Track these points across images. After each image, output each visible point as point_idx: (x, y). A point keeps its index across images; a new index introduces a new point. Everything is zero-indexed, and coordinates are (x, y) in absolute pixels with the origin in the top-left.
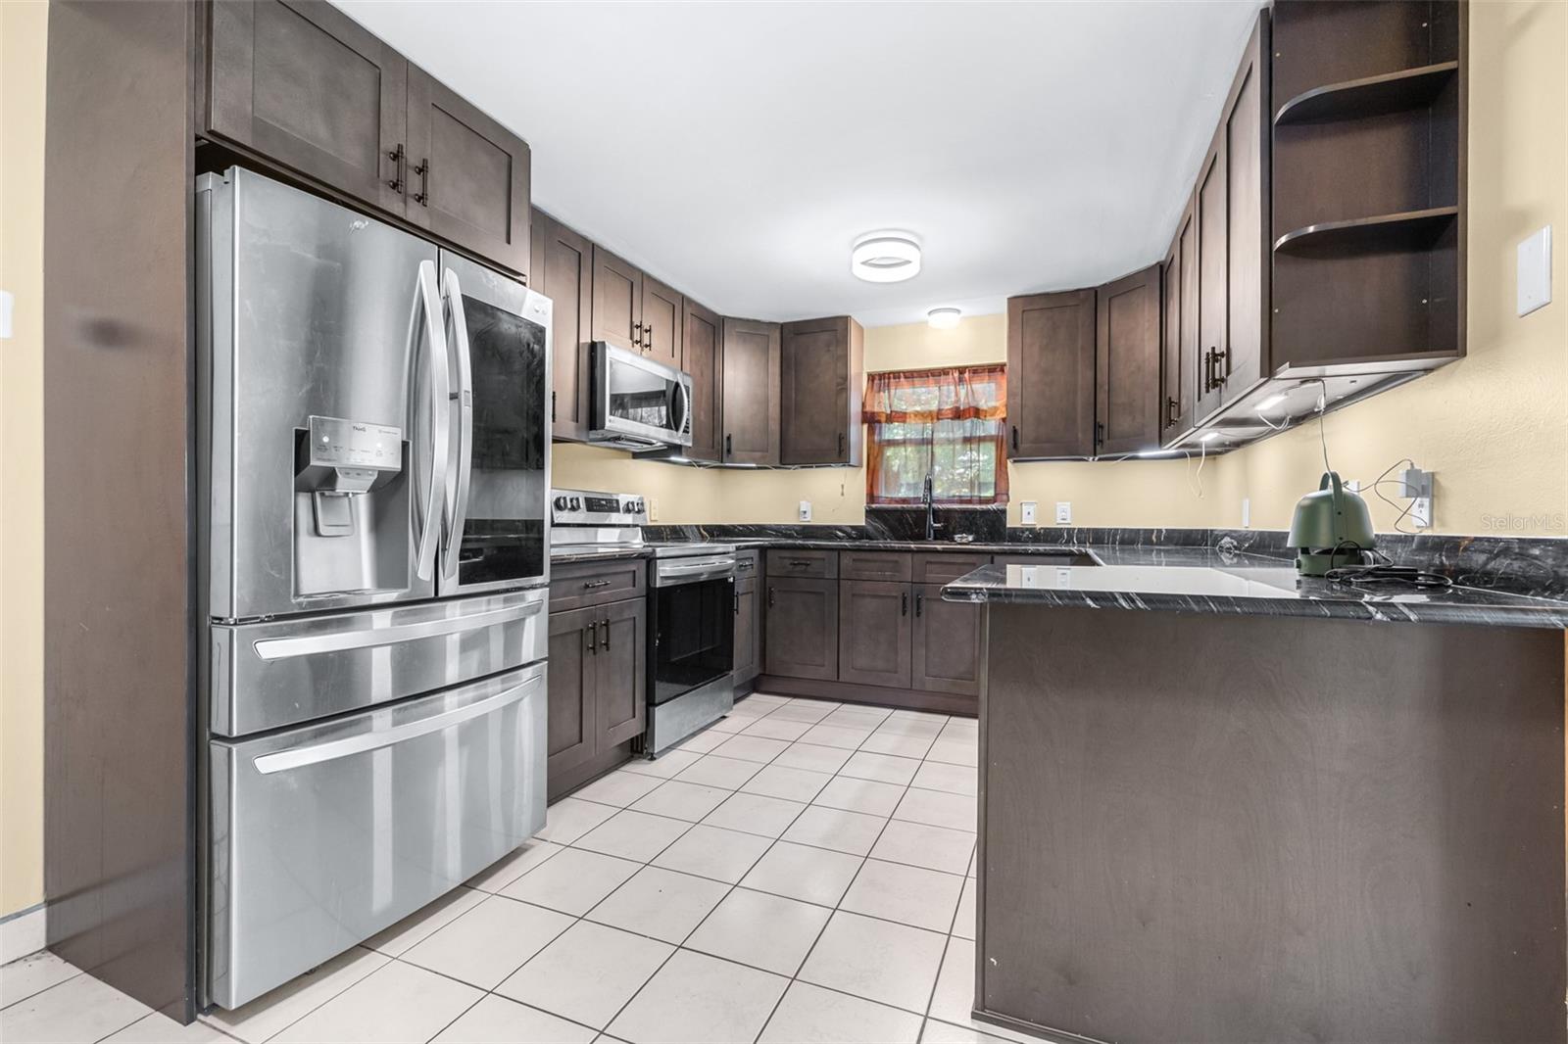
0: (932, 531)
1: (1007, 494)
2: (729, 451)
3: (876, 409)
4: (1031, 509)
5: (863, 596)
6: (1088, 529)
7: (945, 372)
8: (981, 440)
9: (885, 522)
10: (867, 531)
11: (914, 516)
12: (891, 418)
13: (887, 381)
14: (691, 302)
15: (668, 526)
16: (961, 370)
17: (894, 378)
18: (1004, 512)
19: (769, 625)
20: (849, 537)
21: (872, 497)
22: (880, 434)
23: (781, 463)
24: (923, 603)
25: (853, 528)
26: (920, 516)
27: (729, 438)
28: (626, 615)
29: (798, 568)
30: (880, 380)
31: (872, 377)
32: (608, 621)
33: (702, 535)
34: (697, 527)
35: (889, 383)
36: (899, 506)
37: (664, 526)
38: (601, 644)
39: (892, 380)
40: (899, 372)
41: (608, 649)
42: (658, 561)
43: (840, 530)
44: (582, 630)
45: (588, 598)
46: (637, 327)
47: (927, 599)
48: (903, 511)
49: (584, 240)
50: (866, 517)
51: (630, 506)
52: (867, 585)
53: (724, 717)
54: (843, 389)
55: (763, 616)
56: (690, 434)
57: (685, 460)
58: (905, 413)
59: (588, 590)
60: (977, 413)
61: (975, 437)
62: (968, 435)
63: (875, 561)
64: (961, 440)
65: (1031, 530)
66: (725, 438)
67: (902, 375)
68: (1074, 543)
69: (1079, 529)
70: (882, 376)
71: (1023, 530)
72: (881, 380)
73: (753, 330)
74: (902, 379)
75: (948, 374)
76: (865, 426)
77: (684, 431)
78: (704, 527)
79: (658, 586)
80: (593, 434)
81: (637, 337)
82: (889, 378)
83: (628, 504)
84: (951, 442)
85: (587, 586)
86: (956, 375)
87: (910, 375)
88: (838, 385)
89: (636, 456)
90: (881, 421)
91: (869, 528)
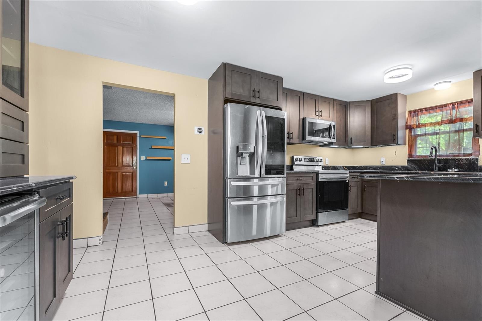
0: (437, 168)
1: (479, 152)
2: (351, 143)
3: (412, 124)
7: (445, 106)
8: (464, 130)
9: (416, 164)
10: (408, 167)
11: (429, 162)
12: (419, 126)
14: (336, 100)
15: (332, 166)
16: (453, 104)
17: (420, 111)
19: (365, 197)
20: (400, 169)
21: (410, 155)
22: (414, 132)
23: (371, 145)
25: (402, 166)
26: (432, 162)
27: (351, 139)
28: (310, 187)
31: (410, 112)
32: (304, 188)
33: (344, 169)
34: (343, 166)
35: (418, 113)
36: (422, 158)
37: (330, 166)
38: (302, 194)
39: (419, 112)
40: (423, 109)
41: (304, 195)
42: (319, 174)
43: (396, 167)
44: (296, 190)
45: (298, 182)
46: (317, 111)
48: (424, 160)
49: (301, 92)
50: (408, 162)
51: (318, 160)
53: (345, 222)
54: (395, 118)
55: (362, 194)
56: (335, 139)
57: (337, 146)
58: (425, 124)
59: (298, 180)
60: (461, 120)
61: (461, 130)
62: (457, 129)
64: (454, 132)
66: (350, 139)
67: (424, 110)
70: (415, 111)
72: (415, 113)
73: (360, 104)
74: (424, 111)
75: (447, 106)
76: (407, 131)
77: (333, 138)
78: (346, 166)
79: (319, 181)
80: (304, 142)
81: (317, 114)
82: (418, 112)
83: (317, 160)
84: (448, 132)
85: (298, 179)
86: (451, 106)
87: (428, 110)
88: (393, 117)
89: (320, 146)
90: (414, 128)
91: (409, 166)
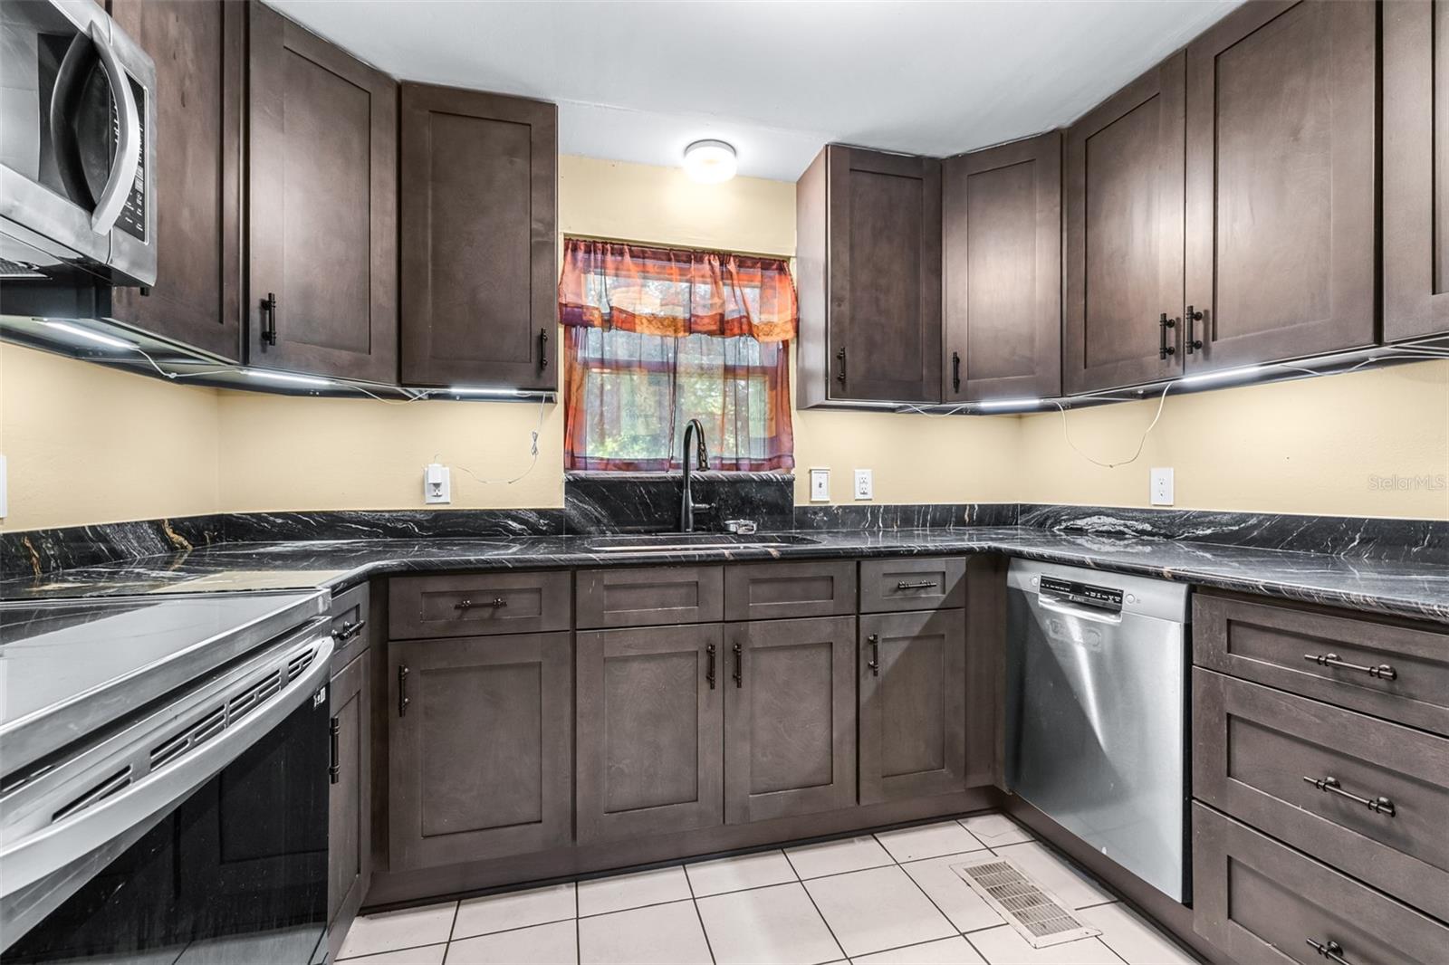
0: (691, 517)
1: (792, 456)
2: (268, 336)
3: (586, 302)
4: (823, 478)
5: (626, 660)
6: (896, 507)
7: (697, 255)
8: (749, 372)
9: (602, 502)
10: (569, 518)
12: (611, 320)
13: (599, 256)
16: (724, 257)
17: (613, 253)
18: (790, 483)
19: (397, 755)
20: (535, 530)
21: (573, 460)
22: (589, 346)
23: (397, 383)
24: (747, 658)
25: (541, 513)
26: (668, 491)
27: (267, 305)
29: (473, 615)
30: (588, 251)
33: (172, 547)
34: (157, 525)
35: (603, 261)
39: (609, 257)
40: (622, 243)
43: (515, 519)
47: (754, 650)
48: (634, 483)
50: (566, 494)
52: (639, 636)
58: (633, 316)
61: (741, 367)
62: (730, 363)
63: (651, 586)
64: (721, 371)
65: (827, 510)
66: (254, 301)
67: (626, 249)
68: (879, 527)
69: (885, 506)
70: (591, 244)
71: (815, 511)
72: (596, 250)
75: (701, 259)
76: (561, 330)
78: (177, 524)
82: (604, 253)
84: (704, 372)
86: (716, 264)
87: (641, 254)
88: (537, 235)
90: (596, 323)
91: (573, 512)
